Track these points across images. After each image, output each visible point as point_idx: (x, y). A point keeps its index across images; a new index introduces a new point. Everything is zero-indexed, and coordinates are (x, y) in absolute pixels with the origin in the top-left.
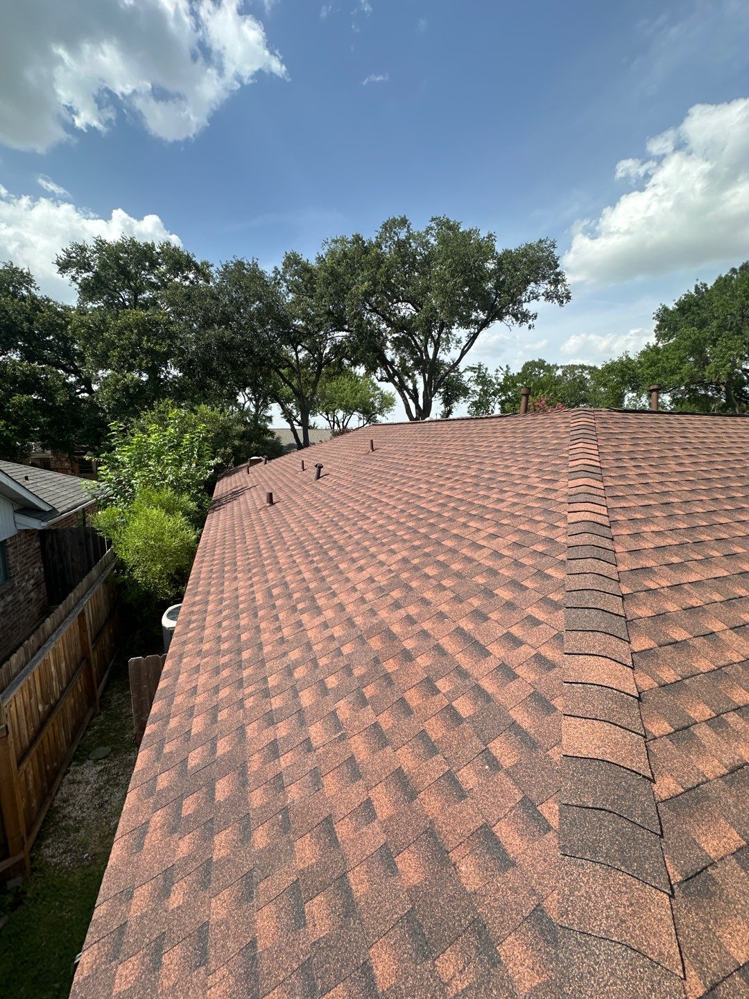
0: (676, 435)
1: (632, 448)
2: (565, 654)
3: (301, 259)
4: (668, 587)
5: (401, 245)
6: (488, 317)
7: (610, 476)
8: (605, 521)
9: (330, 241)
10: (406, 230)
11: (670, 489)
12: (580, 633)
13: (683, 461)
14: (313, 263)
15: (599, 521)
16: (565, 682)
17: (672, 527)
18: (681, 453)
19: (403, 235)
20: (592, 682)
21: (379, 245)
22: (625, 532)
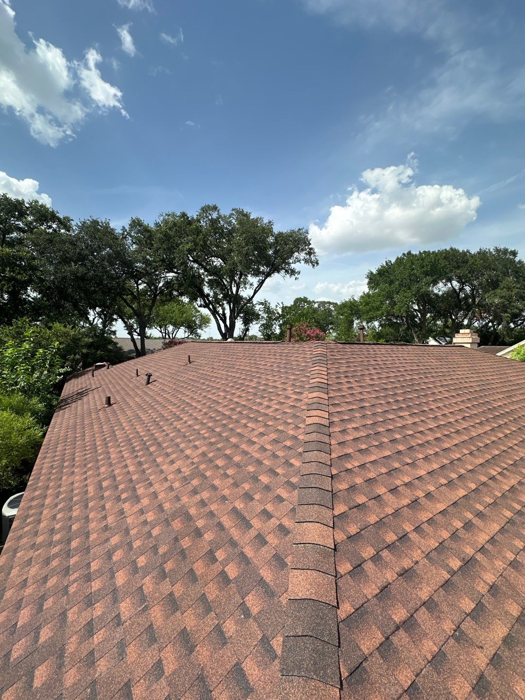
0: (371, 359)
1: (346, 369)
2: (296, 522)
3: (143, 223)
4: (358, 466)
5: (214, 222)
6: (270, 270)
7: (333, 390)
8: (326, 422)
9: (164, 215)
10: (216, 213)
11: (365, 397)
12: (305, 506)
13: (374, 377)
14: (152, 226)
15: (323, 423)
16: (294, 544)
17: (364, 424)
18: (373, 372)
19: (215, 215)
20: (309, 542)
21: (199, 221)
22: (337, 429)
